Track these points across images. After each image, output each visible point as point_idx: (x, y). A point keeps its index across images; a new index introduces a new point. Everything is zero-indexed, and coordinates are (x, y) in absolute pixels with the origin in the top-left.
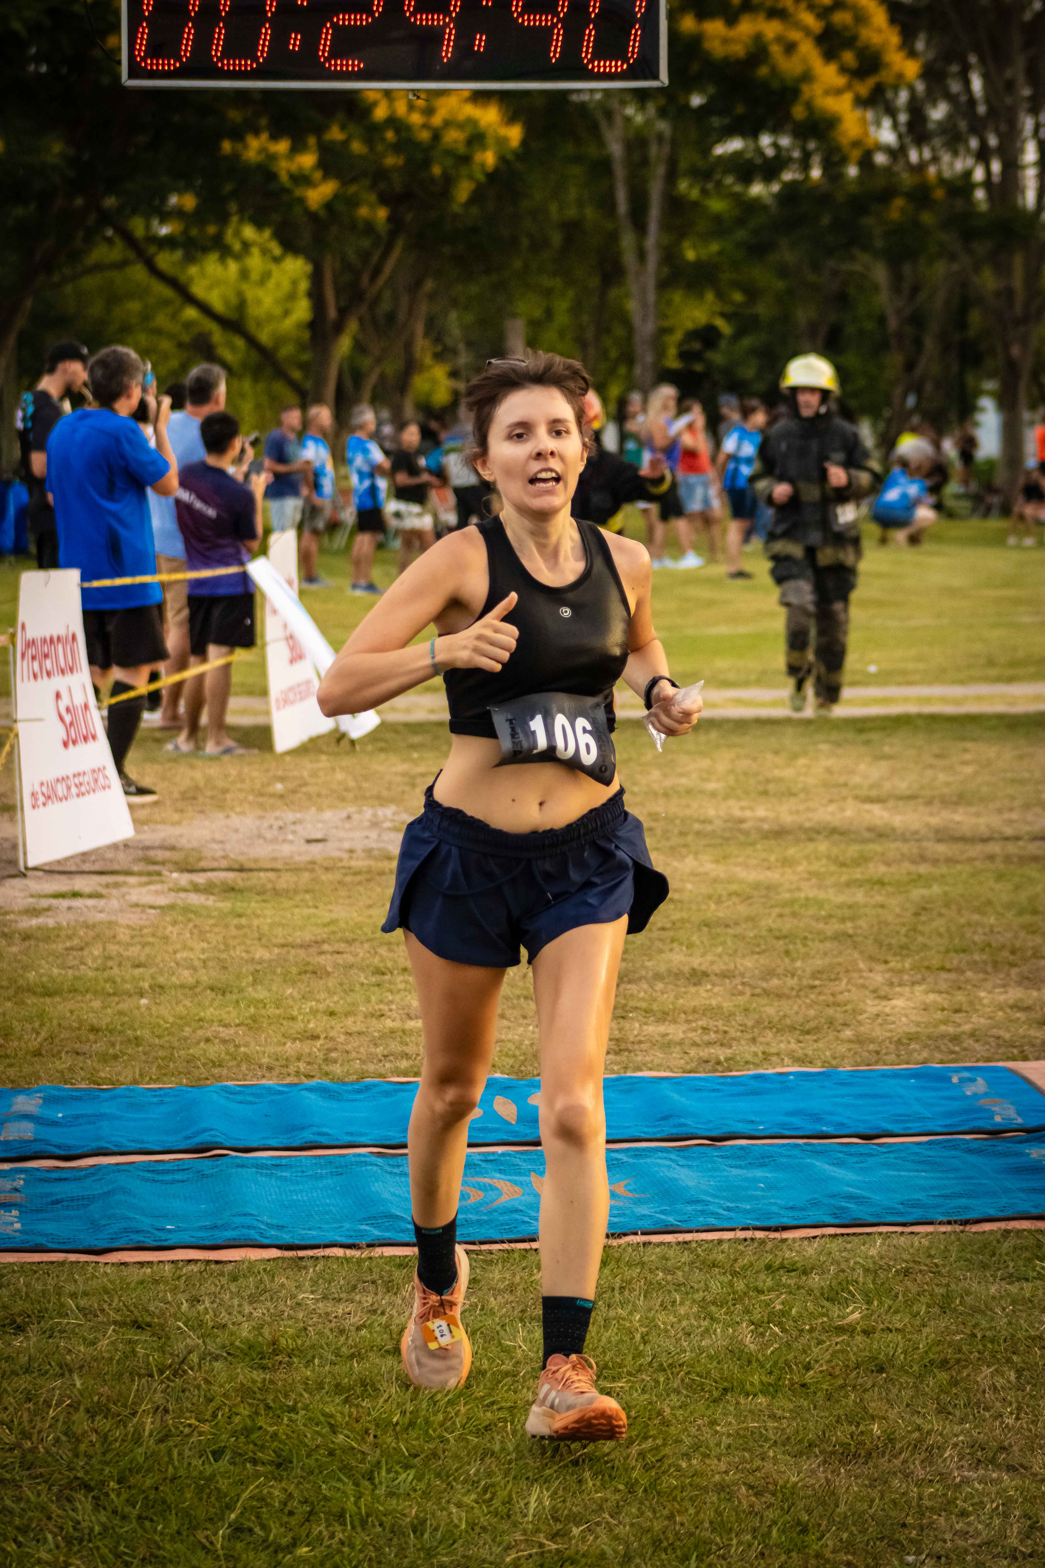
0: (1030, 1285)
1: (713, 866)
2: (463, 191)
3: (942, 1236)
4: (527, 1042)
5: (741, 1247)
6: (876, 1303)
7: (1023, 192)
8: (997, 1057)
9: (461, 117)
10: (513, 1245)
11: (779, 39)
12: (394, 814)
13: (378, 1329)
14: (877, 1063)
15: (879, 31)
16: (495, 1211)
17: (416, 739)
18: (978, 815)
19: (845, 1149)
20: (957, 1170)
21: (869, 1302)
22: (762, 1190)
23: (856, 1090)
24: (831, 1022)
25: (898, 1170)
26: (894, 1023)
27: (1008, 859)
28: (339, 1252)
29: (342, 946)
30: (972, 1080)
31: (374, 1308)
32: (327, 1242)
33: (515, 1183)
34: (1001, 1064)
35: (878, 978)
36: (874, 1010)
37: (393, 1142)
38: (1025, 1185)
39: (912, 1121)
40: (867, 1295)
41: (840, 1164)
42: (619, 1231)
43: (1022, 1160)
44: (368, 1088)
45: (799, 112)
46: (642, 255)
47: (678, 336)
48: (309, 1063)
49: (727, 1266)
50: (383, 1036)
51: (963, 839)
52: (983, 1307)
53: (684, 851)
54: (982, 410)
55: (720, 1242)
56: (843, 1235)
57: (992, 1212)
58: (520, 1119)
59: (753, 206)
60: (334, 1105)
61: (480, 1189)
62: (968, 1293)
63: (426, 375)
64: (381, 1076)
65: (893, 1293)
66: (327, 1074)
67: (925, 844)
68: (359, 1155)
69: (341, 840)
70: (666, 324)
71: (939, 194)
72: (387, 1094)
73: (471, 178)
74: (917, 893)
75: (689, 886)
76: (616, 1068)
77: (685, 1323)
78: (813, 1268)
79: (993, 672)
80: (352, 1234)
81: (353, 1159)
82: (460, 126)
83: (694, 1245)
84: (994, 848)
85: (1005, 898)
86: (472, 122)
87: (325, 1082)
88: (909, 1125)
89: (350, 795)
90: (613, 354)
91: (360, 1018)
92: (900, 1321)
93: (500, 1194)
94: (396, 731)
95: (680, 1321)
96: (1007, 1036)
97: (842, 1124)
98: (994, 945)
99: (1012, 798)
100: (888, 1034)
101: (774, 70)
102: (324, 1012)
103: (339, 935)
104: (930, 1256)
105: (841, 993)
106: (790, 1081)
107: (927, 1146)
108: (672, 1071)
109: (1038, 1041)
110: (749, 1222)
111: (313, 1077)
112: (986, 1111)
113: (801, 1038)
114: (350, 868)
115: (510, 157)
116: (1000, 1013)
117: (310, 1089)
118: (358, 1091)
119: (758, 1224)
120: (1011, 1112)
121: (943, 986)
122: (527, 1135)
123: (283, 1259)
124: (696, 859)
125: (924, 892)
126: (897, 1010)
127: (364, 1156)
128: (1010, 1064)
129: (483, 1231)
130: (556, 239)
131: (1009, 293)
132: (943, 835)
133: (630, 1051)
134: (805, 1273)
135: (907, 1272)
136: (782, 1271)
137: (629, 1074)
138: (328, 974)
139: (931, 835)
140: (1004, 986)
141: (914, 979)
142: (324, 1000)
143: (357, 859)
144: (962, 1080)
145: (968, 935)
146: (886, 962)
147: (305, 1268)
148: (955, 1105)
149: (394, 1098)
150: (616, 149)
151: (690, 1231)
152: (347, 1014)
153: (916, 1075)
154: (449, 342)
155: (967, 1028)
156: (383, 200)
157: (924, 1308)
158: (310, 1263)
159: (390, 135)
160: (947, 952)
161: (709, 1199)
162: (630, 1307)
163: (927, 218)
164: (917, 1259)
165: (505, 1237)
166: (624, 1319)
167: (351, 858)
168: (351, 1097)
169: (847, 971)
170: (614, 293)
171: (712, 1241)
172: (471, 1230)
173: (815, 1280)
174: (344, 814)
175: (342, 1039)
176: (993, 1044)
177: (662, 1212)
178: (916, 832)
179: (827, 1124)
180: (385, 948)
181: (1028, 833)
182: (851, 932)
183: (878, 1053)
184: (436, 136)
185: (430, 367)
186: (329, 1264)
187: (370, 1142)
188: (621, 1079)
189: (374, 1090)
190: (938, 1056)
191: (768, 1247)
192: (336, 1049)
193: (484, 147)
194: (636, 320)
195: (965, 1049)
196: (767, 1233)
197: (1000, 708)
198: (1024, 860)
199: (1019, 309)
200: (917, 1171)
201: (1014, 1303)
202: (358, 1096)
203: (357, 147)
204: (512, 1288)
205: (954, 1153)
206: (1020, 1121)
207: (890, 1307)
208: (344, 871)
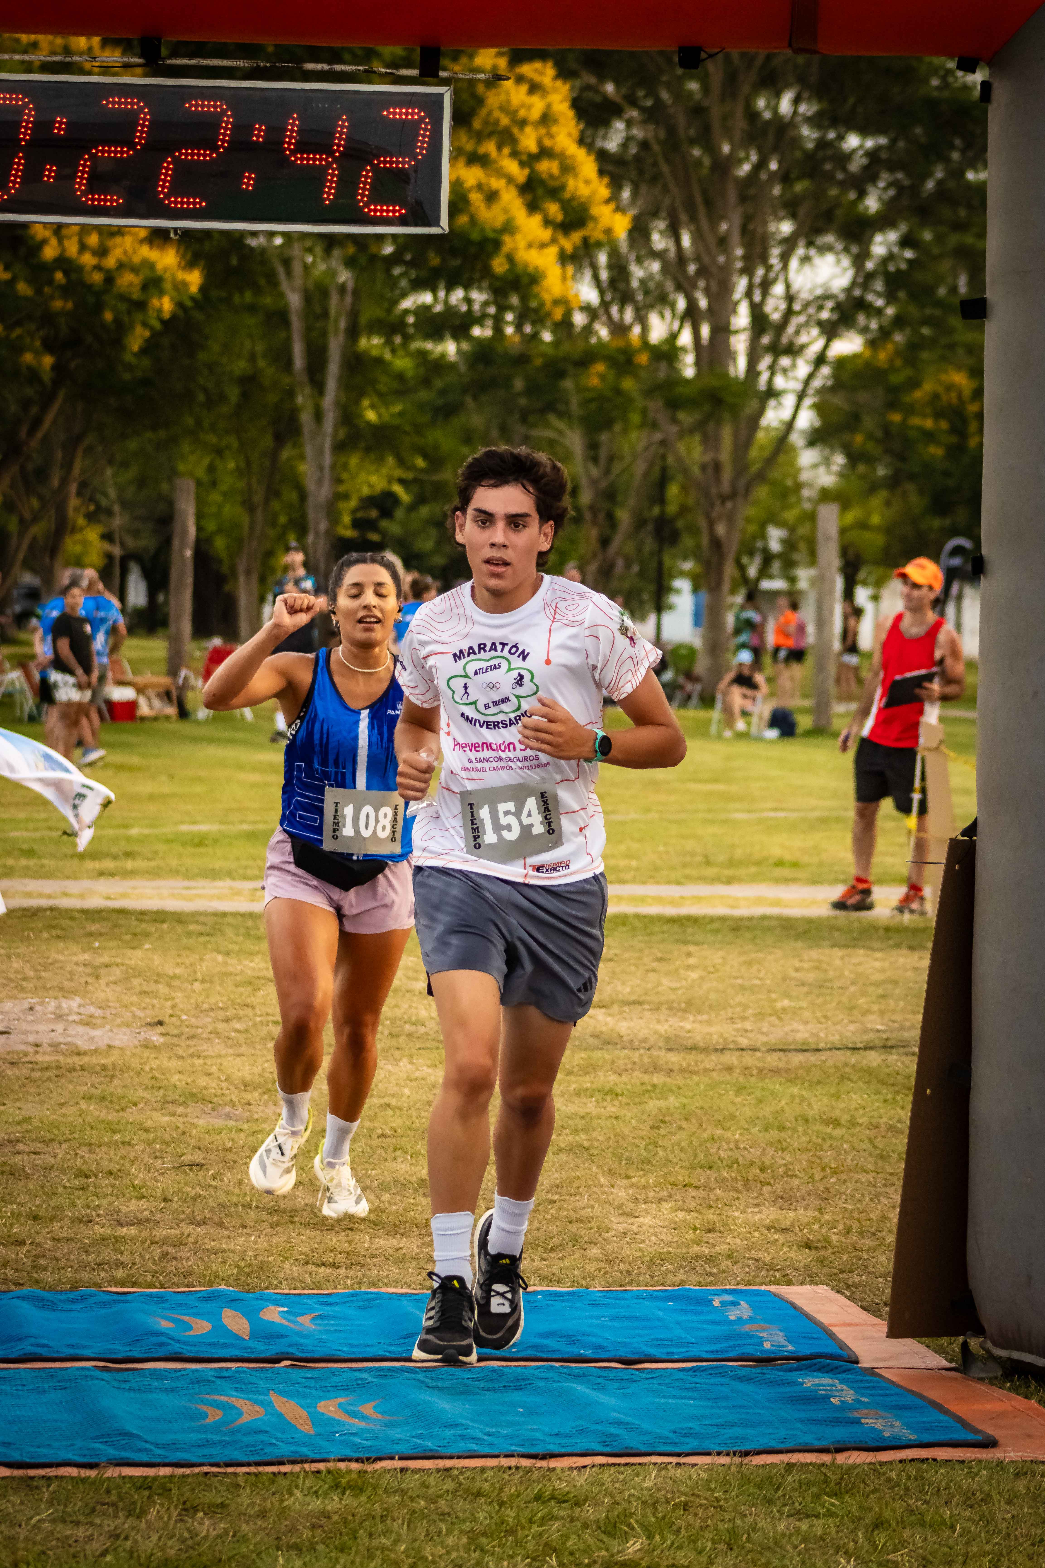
0: (821, 1521)
1: (430, 1071)
2: (137, 339)
3: (720, 1469)
4: (250, 1253)
5: (506, 1476)
6: (657, 1538)
7: (734, 360)
8: (759, 1280)
9: (136, 259)
10: (261, 1469)
11: (480, 187)
12: (80, 1006)
13: (123, 1554)
14: (630, 1283)
15: (587, 182)
16: (238, 1431)
17: (95, 927)
18: (709, 1023)
19: (604, 1374)
20: (726, 1398)
21: (650, 1537)
22: (522, 1414)
23: (612, 1312)
24: (575, 1239)
25: (664, 1397)
26: (643, 1242)
27: (746, 1070)
28: (73, 1472)
29: (39, 1146)
30: (735, 1304)
31: (118, 1532)
32: (59, 1460)
33: (255, 1402)
34: (763, 1288)
35: (621, 1193)
36: (621, 1228)
37: (120, 1356)
38: (802, 1415)
39: (676, 1346)
40: (647, 1529)
41: (601, 1389)
42: (374, 1455)
43: (797, 1388)
44: (83, 1298)
45: (499, 265)
46: (318, 416)
47: (353, 503)
48: (17, 1270)
49: (494, 1495)
50: (94, 1243)
51: (694, 1048)
52: (772, 1544)
53: (397, 1054)
54: (678, 592)
55: (483, 1470)
56: (614, 1465)
57: (774, 1444)
58: (253, 1335)
59: (439, 366)
60: (52, 1315)
61: (218, 1408)
62: (755, 1530)
63: (78, 537)
64: (96, 1285)
65: (674, 1528)
66: (37, 1282)
67: (655, 1053)
68: (83, 1369)
69: (25, 1033)
70: (342, 488)
71: (643, 359)
72: (104, 1304)
73: (145, 325)
74: (653, 1105)
75: (407, 1091)
76: (349, 1282)
77: (454, 1555)
78: (585, 1500)
79: (711, 872)
80: (86, 1452)
81: (78, 1373)
82: (135, 270)
83: (455, 1473)
84: (731, 1058)
85: (748, 1112)
86: (149, 265)
87: (36, 1291)
88: (673, 1350)
89: (30, 985)
90: (283, 519)
91: (67, 1222)
92: (685, 1556)
93: (241, 1414)
94: (72, 918)
95: (448, 1553)
96: (767, 1259)
97: (600, 1347)
98: (741, 1162)
99: (746, 1007)
100: (639, 1254)
101: (473, 220)
102: (28, 1217)
103: (34, 1135)
104: (710, 1489)
105: (583, 1209)
106: (539, 1301)
107: (691, 1373)
108: (409, 1287)
109: (801, 1265)
110: (513, 1448)
111: (22, 1285)
112: (752, 1336)
113: (545, 1256)
114: (37, 1063)
115: (189, 303)
116: (757, 1234)
117: (23, 1298)
118: (73, 1301)
119: (522, 1450)
120: (781, 1338)
121: (692, 1204)
122: (263, 1351)
123: (13, 1478)
124: (411, 1063)
125: (662, 1104)
126: (644, 1228)
127: (88, 1369)
128: (773, 1288)
129: (227, 1452)
130: (233, 394)
131: (717, 467)
132: (673, 1044)
133: (362, 1266)
134: (577, 1504)
135: (686, 1507)
136: (553, 1503)
137: (364, 1289)
138: (28, 1176)
139: (661, 1044)
140: (757, 1205)
141: (660, 1195)
142: (26, 1203)
143: (44, 1053)
144: (724, 1304)
145: (713, 1151)
146: (628, 1177)
147: (37, 1488)
148: (718, 1330)
149: (113, 1309)
150: (294, 300)
151: (451, 1457)
152: (53, 1219)
153: (673, 1297)
154: (104, 502)
155: (724, 1248)
156: (49, 346)
157: (709, 1544)
158: (42, 1483)
159: (59, 276)
160: (692, 1168)
161: (468, 1422)
162: (393, 1536)
163: (628, 384)
164: (696, 1491)
165: (253, 1458)
166: (387, 1549)
167: (37, 1052)
168: (66, 1307)
169: (588, 1186)
170: (286, 453)
171: (474, 1468)
172: (213, 1451)
173: (590, 1512)
174: (26, 1006)
175: (49, 1245)
176: (753, 1267)
177: (418, 1436)
178: (645, 1040)
179: (584, 1347)
180: (86, 1149)
181: (765, 1044)
182: (586, 1144)
183: (629, 1273)
184: (109, 279)
185: (82, 529)
186: (63, 1484)
187: (94, 1356)
188: (357, 1294)
189: (93, 1300)
190: (695, 1278)
191: (535, 1477)
192: (44, 1256)
193: (161, 293)
194: (310, 485)
195: (723, 1271)
196: (533, 1461)
197: (720, 910)
198: (764, 1073)
199: (726, 485)
200: (685, 1398)
201: (804, 1540)
202: (74, 1307)
203: (23, 288)
204: (263, 1514)
205: (722, 1380)
206: (790, 1348)
207: (673, 1543)
208: (30, 1066)
